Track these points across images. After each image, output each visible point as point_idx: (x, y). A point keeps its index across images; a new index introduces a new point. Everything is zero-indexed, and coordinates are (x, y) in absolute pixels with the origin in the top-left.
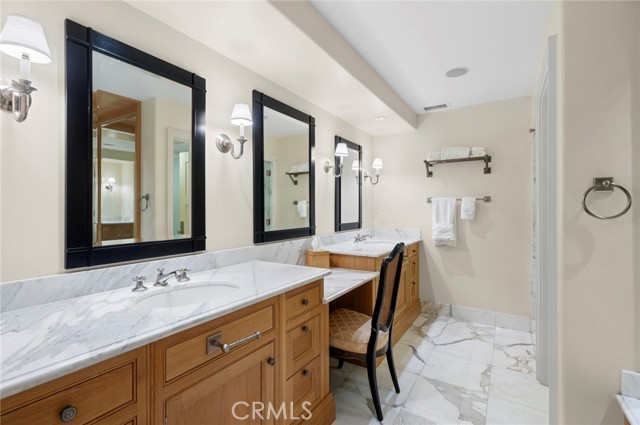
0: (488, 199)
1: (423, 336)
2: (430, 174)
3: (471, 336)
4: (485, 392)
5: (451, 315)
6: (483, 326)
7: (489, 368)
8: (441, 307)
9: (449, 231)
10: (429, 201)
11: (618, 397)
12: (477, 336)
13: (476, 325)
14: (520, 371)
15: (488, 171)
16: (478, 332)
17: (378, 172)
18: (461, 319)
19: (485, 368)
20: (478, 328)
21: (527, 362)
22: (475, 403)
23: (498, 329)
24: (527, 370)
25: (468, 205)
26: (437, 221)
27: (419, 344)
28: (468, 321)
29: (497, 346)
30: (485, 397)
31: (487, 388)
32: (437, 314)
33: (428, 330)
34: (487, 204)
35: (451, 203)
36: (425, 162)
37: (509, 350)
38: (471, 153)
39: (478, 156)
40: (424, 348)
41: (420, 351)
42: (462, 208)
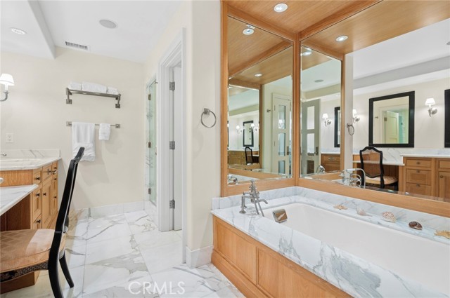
0: (118, 126)
1: (73, 238)
2: (70, 102)
3: (111, 224)
4: (137, 250)
5: (90, 216)
6: (116, 215)
7: (132, 237)
8: (81, 212)
9: (90, 148)
10: (70, 125)
11: (212, 211)
12: (115, 223)
13: (110, 216)
14: (149, 230)
15: (118, 106)
16: (115, 220)
17: (6, 89)
18: (98, 216)
19: (130, 237)
20: (113, 218)
21: (150, 225)
22: (135, 260)
23: (125, 214)
24: (152, 229)
25: (104, 130)
26: (79, 141)
27: (72, 245)
28: (104, 216)
29: (130, 224)
30: (138, 253)
31: (137, 248)
32: (77, 220)
33: (74, 232)
34: (118, 129)
35: (91, 127)
36: (68, 89)
37: (139, 223)
38: (107, 91)
39: (113, 93)
40: (77, 246)
41: (74, 249)
42: (100, 132)
